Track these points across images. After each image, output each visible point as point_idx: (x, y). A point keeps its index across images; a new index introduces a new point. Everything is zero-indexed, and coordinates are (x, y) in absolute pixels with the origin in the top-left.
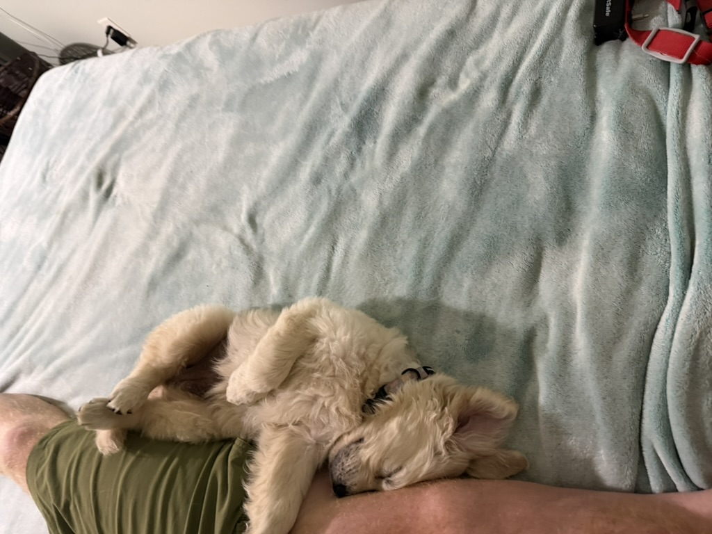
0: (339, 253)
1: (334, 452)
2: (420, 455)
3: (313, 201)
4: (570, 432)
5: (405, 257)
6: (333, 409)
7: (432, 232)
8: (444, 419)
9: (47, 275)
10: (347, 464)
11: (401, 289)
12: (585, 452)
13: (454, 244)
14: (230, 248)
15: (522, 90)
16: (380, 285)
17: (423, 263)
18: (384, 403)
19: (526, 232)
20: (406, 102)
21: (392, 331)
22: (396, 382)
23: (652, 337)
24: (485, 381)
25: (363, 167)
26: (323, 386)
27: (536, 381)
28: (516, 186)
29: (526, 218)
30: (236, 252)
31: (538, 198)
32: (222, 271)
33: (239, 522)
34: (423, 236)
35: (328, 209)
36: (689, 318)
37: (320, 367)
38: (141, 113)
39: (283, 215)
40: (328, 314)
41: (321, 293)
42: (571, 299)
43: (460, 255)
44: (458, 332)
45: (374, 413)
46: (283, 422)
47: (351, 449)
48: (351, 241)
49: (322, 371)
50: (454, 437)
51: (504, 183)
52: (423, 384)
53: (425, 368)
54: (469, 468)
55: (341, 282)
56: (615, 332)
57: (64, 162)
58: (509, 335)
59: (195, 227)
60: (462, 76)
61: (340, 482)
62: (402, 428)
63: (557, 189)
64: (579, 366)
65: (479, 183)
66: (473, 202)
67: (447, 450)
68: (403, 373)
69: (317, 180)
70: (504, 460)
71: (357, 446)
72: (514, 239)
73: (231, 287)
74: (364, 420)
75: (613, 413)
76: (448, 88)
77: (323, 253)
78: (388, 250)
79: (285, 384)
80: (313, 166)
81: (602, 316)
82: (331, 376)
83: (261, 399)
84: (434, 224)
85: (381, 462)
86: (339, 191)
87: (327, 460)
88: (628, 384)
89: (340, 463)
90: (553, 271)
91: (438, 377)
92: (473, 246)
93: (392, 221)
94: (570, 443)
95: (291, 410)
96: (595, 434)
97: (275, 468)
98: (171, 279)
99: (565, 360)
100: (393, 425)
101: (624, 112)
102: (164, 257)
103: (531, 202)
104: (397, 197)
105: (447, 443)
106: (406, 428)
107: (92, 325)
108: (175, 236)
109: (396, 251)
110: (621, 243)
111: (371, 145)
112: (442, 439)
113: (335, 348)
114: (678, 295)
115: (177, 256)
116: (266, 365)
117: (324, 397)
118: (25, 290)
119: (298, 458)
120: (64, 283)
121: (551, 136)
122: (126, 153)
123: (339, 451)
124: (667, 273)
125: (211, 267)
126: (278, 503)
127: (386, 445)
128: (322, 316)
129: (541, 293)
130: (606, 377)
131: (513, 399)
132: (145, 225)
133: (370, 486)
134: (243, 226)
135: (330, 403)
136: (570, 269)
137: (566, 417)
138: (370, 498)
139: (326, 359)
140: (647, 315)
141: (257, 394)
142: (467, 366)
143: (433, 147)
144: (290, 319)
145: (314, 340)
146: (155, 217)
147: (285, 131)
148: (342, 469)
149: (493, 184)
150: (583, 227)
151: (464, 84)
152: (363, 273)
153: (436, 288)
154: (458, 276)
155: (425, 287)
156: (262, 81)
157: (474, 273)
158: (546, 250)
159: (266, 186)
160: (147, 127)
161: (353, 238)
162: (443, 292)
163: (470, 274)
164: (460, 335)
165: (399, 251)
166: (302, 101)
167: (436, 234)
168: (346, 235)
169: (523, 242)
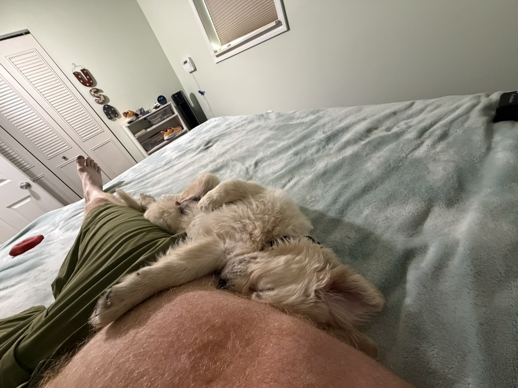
0: (292, 183)
3: (289, 161)
5: (330, 192)
7: (352, 183)
8: (323, 273)
10: (236, 268)
11: (320, 206)
13: (366, 190)
14: (240, 171)
15: (434, 133)
17: (340, 195)
19: (421, 193)
20: (359, 132)
25: (323, 153)
27: (404, 288)
28: (419, 171)
29: (424, 187)
30: (241, 173)
31: (435, 178)
34: (346, 183)
35: (296, 165)
38: (237, 128)
39: (272, 165)
43: (367, 197)
44: (349, 238)
47: (245, 260)
48: (301, 179)
51: (411, 169)
57: (200, 138)
58: (388, 248)
60: (395, 127)
61: (225, 278)
62: (287, 263)
63: (453, 176)
65: (392, 166)
66: (386, 173)
67: (316, 296)
69: (296, 154)
71: (250, 260)
72: (411, 196)
74: (262, 249)
76: (385, 131)
77: (283, 181)
78: (321, 186)
80: (297, 149)
84: (355, 179)
86: (305, 159)
90: (439, 220)
92: (379, 193)
93: (330, 174)
94: (431, 354)
96: (464, 356)
103: (429, 179)
105: (316, 291)
106: (291, 265)
111: (332, 146)
112: (316, 285)
118: (155, 170)
120: (170, 171)
121: (452, 153)
122: (222, 138)
129: (424, 232)
132: (212, 158)
133: (244, 292)
134: (251, 164)
137: (431, 325)
143: (367, 149)
146: (218, 156)
148: (232, 269)
149: (402, 168)
150: (471, 200)
151: (395, 130)
152: (301, 194)
153: (343, 210)
154: (361, 208)
155: (337, 207)
156: (290, 123)
157: (374, 207)
158: (435, 208)
159: (271, 153)
160: (236, 132)
161: (303, 178)
162: (347, 214)
163: (371, 207)
164: (349, 240)
165: (327, 188)
166: (304, 130)
167: (354, 184)
168: (299, 177)
169: (417, 198)
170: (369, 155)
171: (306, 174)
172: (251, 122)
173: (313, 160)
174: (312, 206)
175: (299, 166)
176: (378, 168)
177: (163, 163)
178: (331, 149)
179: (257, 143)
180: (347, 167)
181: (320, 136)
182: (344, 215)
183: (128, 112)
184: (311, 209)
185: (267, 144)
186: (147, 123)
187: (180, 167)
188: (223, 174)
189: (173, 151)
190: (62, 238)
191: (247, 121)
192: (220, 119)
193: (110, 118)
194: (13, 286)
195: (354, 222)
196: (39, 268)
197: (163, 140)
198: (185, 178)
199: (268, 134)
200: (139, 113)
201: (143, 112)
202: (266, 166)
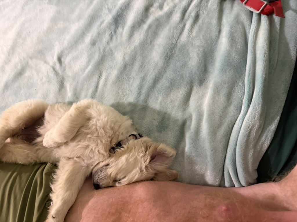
0: (103, 79)
1: (95, 170)
2: (134, 171)
3: (91, 54)
4: (197, 163)
5: (134, 85)
6: (96, 151)
7: (147, 75)
8: (146, 156)
10: (101, 175)
11: (131, 98)
12: (202, 171)
13: (156, 81)
14: (48, 72)
15: (191, 15)
16: (121, 96)
17: (142, 88)
18: (120, 149)
19: (187, 78)
20: (139, 12)
21: (126, 117)
22: (126, 140)
23: (233, 126)
24: (164, 141)
25: (117, 40)
26: (92, 141)
27: (185, 141)
28: (185, 58)
29: (188, 72)
30: (50, 74)
31: (193, 64)
32: (43, 83)
33: (47, 201)
34: (143, 76)
35: (98, 58)
36: (248, 120)
37: (91, 132)
39: (75, 59)
40: (97, 108)
41: (93, 97)
42: (202, 109)
43: (158, 86)
44: (154, 119)
45: (115, 153)
46: (72, 156)
47: (103, 169)
48: (109, 75)
49: (92, 134)
50: (150, 164)
51: (180, 56)
52: (138, 141)
53: (139, 134)
54: (154, 177)
55: (103, 94)
56: (219, 123)
58: (176, 121)
59: (30, 60)
60: (165, 4)
61: (97, 183)
62: (127, 160)
63: (202, 61)
64: (203, 137)
65: (169, 54)
66: (166, 63)
67: (146, 170)
68: (130, 136)
69: (93, 43)
70: (169, 174)
71: (106, 167)
72: (182, 81)
73: (47, 91)
74: (110, 156)
75: (215, 156)
76: (158, 9)
77: (95, 79)
78: (126, 80)
79: (73, 139)
80: (92, 36)
81: (215, 117)
82: (96, 137)
83: (61, 145)
84: (148, 71)
85: (117, 174)
86: (104, 50)
87: (91, 173)
88: (222, 145)
89: (98, 175)
90: (196, 96)
91: (145, 139)
92: (164, 83)
93: (129, 67)
94: (196, 168)
95: (76, 151)
96: (207, 164)
97: (67, 177)
98: (16, 85)
99: (197, 134)
100: (123, 159)
101: (233, 31)
102: (13, 73)
103: (190, 65)
104: (132, 56)
105: (146, 167)
106: (129, 160)
108: (19, 63)
109: (130, 82)
110: (225, 87)
111: (121, 30)
112: (144, 165)
113: (99, 124)
114: (245, 110)
115: (20, 74)
116: (65, 130)
117: (93, 146)
119: (78, 173)
121: (201, 37)
123: (98, 169)
124: (242, 101)
125: (38, 81)
126: (67, 194)
127: (119, 167)
128: (94, 108)
129: (190, 105)
130: (214, 142)
131: (175, 149)
133: (111, 185)
134: (55, 62)
135: (95, 148)
136: (203, 96)
137: (196, 157)
138: (110, 189)
139: (94, 128)
140: (232, 117)
141: (59, 143)
142: (157, 134)
143: (150, 35)
144: (77, 109)
145: (89, 119)
147: (79, 18)
148: (99, 177)
149: (175, 56)
150: (210, 79)
151: (166, 8)
152: (114, 90)
153: (146, 100)
154: (157, 95)
155: (142, 99)
157: (163, 95)
158: (194, 87)
161: (110, 73)
162: (149, 102)
163: (162, 95)
164: (155, 121)
165: (131, 82)
167: (149, 75)
168: (107, 72)
169: (185, 83)
170: (153, 43)
171: (111, 68)
173: (111, 51)
174: (125, 100)
175: (102, 59)
176: (161, 58)
180: (139, 57)
182: (148, 103)
184: (126, 102)
185: (56, 27)
188: (30, 77)
195: (155, 108)
202: (70, 61)
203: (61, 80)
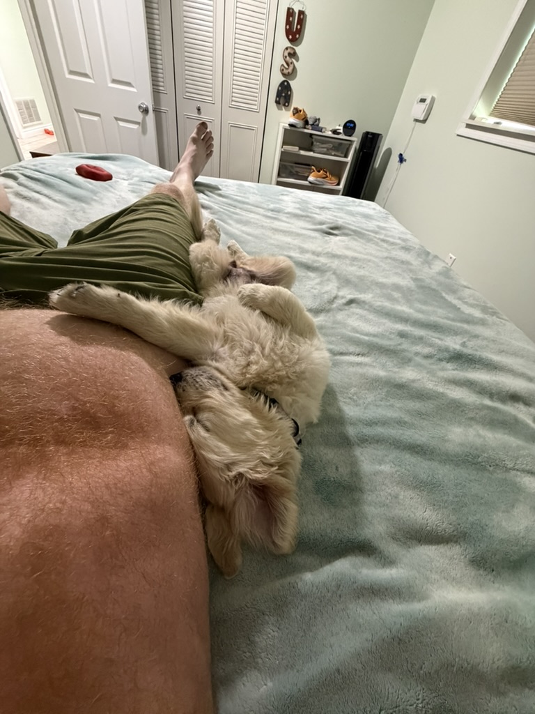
0: (358, 359)
3: (385, 335)
5: (380, 409)
7: (414, 427)
8: (265, 468)
9: (270, 214)
10: (202, 379)
13: (415, 449)
14: (327, 292)
17: (384, 424)
19: (464, 519)
20: (500, 386)
25: (430, 364)
27: (321, 564)
28: (499, 499)
29: (478, 516)
30: (326, 295)
31: (504, 524)
34: (407, 420)
35: (386, 346)
38: (383, 240)
39: (365, 319)
43: (407, 456)
47: (216, 381)
48: (371, 365)
50: (248, 483)
51: (494, 485)
52: (289, 439)
53: (301, 441)
54: (214, 506)
57: (335, 214)
58: (358, 522)
59: (331, 272)
61: (184, 376)
63: (526, 545)
65: (480, 460)
66: (460, 458)
67: (234, 477)
68: (293, 420)
69: (402, 335)
71: (220, 386)
72: (450, 507)
77: (352, 348)
80: (411, 331)
84: (422, 427)
86: (403, 351)
89: (200, 374)
90: (441, 560)
93: (404, 393)
96: (290, 667)
100: (247, 416)
102: (305, 261)
103: (495, 517)
104: (425, 392)
105: (241, 475)
106: (247, 429)
107: (249, 234)
109: (381, 401)
110: (529, 650)
111: (450, 368)
112: (246, 470)
115: (308, 267)
118: (257, 207)
120: (268, 221)
122: (356, 237)
125: (309, 285)
129: (412, 551)
130: (364, 668)
132: (320, 249)
133: (185, 405)
134: (345, 297)
137: (298, 616)
142: (309, 484)
143: (481, 413)
146: (327, 253)
147: (421, 312)
148: (197, 376)
149: (486, 474)
152: (351, 379)
153: (367, 440)
154: (387, 459)
155: (364, 431)
156: (444, 295)
157: (398, 473)
158: (458, 547)
159: (379, 306)
160: (377, 244)
161: (374, 367)
162: (366, 447)
163: (396, 469)
164: (335, 471)
165: (383, 403)
166: (448, 318)
167: (414, 431)
168: (373, 362)
169: (453, 518)
170: (473, 422)
171: (383, 366)
172: (406, 249)
173: (410, 360)
174: (345, 402)
175: (388, 350)
176: (462, 445)
177: (272, 206)
178: (443, 369)
179: (382, 280)
180: (432, 406)
181: (454, 343)
182: (363, 445)
183: (300, 111)
184: (341, 404)
185: (389, 291)
186: (308, 142)
187: (281, 228)
188: (309, 278)
189: (295, 202)
190: (123, 194)
191: (403, 244)
192: (381, 212)
193: (277, 102)
194: (55, 201)
195: (361, 463)
196: (83, 205)
197: (305, 178)
198: (272, 244)
199: (405, 282)
200: (311, 122)
201: (316, 125)
202: (357, 314)
203: (325, 309)
